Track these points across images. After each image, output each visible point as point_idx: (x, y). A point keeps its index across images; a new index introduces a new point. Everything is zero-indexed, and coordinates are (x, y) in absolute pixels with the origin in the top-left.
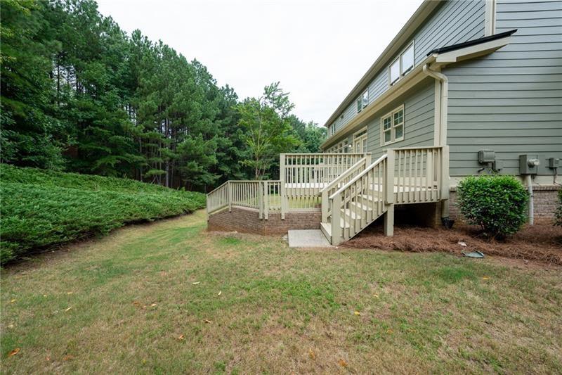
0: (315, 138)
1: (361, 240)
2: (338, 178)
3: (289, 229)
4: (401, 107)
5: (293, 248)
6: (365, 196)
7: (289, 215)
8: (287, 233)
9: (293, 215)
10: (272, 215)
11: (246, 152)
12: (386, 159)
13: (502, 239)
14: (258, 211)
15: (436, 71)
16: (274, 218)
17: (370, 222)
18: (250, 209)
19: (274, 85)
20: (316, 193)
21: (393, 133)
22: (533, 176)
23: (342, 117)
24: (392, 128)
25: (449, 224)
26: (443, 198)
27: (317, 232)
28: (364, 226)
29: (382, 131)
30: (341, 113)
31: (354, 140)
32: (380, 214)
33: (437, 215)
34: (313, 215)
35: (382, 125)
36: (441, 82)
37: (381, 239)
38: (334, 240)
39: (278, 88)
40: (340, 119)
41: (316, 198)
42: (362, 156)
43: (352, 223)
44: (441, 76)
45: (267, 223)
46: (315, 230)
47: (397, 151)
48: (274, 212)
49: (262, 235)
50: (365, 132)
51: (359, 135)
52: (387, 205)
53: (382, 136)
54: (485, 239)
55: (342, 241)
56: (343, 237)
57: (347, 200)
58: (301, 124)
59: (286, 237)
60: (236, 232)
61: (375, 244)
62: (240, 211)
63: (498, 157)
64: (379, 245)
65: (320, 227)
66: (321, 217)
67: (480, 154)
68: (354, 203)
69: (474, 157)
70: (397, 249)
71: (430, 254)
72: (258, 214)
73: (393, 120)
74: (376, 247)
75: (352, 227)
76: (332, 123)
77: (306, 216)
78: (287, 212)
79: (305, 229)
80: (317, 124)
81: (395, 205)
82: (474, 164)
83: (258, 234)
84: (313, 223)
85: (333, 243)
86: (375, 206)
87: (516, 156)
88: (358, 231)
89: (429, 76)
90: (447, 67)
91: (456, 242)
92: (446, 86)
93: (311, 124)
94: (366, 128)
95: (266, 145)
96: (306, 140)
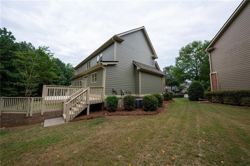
0: (70, 72)
1: (77, 118)
2: (72, 95)
3: (45, 119)
4: (96, 73)
5: (46, 127)
6: (82, 102)
7: (46, 113)
8: (44, 121)
9: (48, 113)
10: (35, 114)
11: (18, 74)
12: (87, 90)
13: (114, 111)
14: (26, 113)
15: (103, 66)
16: (36, 115)
17: (81, 111)
18: (18, 113)
19: (45, 48)
20: (61, 102)
21: (94, 80)
22: (123, 95)
23: (81, 67)
24: (94, 78)
25: (105, 109)
26: (104, 101)
27: (60, 118)
28: (79, 113)
29: (92, 78)
30: (81, 66)
31: (84, 79)
32: (85, 108)
33: (103, 106)
34: (59, 111)
35: (92, 76)
36: (104, 69)
37: (85, 117)
38: (66, 120)
39: (48, 49)
40: (80, 68)
41: (61, 104)
42: (82, 88)
43: (75, 112)
44: (104, 68)
45: (32, 118)
46: (59, 118)
47: (91, 88)
48: (36, 112)
49: (27, 125)
50: (87, 77)
51: (86, 77)
52: (87, 105)
53: (92, 80)
54: (111, 112)
55: (70, 120)
56: (70, 118)
57: (75, 103)
58: (63, 63)
59: (43, 123)
60: (4, 128)
61: (82, 119)
62: (10, 114)
63: (117, 90)
64: (83, 119)
65: (62, 116)
66: (63, 112)
67: (113, 89)
68: (77, 105)
69: (112, 90)
70: (88, 119)
71: (97, 118)
72: (25, 115)
73: (94, 76)
74: (82, 120)
75: (74, 114)
76: (77, 68)
77: (56, 112)
78: (45, 111)
79: (54, 118)
80: (72, 65)
81: (90, 105)
82: (112, 92)
83: (24, 125)
84: (59, 114)
85: (66, 121)
86: (83, 105)
87: (120, 90)
88: (76, 115)
89: (101, 67)
90: (105, 66)
91: (104, 114)
92: (105, 70)
93: (68, 64)
94: (87, 76)
95: (36, 76)
96: (65, 72)
